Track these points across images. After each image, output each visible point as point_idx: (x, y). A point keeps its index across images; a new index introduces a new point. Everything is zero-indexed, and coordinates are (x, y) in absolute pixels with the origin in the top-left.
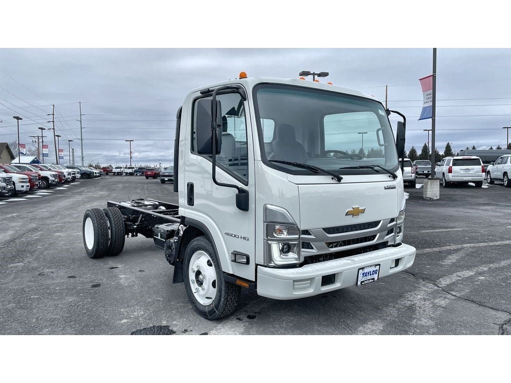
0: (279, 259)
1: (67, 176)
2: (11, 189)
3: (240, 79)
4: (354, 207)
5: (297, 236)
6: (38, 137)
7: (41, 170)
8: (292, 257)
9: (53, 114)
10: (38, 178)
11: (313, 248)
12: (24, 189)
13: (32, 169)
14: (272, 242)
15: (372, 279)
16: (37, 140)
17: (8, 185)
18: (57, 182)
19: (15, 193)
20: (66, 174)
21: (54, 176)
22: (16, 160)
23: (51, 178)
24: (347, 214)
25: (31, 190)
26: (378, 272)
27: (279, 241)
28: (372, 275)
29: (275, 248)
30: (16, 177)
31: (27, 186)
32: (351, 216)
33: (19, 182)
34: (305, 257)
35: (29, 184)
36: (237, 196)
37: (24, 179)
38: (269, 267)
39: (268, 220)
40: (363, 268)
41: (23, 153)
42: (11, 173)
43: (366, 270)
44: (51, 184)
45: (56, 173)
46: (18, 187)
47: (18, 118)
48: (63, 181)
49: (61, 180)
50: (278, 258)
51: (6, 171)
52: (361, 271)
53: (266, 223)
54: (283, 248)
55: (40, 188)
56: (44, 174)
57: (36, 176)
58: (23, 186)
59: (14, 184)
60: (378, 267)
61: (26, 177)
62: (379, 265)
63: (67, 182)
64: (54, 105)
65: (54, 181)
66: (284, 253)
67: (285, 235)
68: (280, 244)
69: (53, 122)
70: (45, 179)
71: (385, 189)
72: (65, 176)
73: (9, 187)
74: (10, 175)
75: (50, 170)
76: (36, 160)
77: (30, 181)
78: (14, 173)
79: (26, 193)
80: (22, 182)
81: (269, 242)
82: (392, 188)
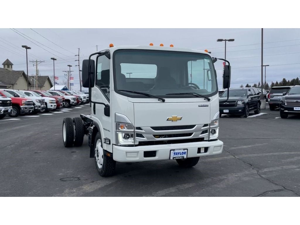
0: (123, 142)
1: (83, 99)
2: (44, 107)
3: (110, 47)
4: (173, 116)
5: (133, 130)
6: (68, 72)
7: (66, 95)
8: (130, 141)
9: (79, 55)
10: (62, 100)
11: (144, 137)
12: (53, 107)
13: (60, 95)
14: (119, 132)
15: (182, 157)
16: (67, 74)
17: (42, 104)
18: (75, 103)
19: (47, 110)
20: (82, 97)
21: (74, 99)
22: (53, 88)
23: (72, 101)
24: (168, 120)
25: (58, 108)
26: (186, 153)
27: (122, 132)
28: (182, 155)
29: (121, 136)
30: (47, 99)
31: (55, 106)
32: (171, 121)
33: (50, 103)
34: (139, 142)
35: (56, 104)
36: (105, 109)
37: (52, 101)
38: (118, 146)
39: (117, 121)
40: (174, 150)
41: (57, 83)
42: (45, 96)
43: (176, 151)
44: (72, 104)
45: (75, 97)
46: (49, 106)
47: (54, 59)
48: (80, 103)
49: (78, 102)
50: (122, 140)
51: (42, 96)
52: (172, 151)
53: (116, 123)
54: (124, 136)
55: (64, 107)
56: (66, 97)
57: (61, 99)
58: (52, 106)
59: (46, 104)
60: (186, 151)
61: (54, 99)
62: (187, 149)
63: (83, 103)
64: (79, 49)
65: (73, 102)
66: (125, 138)
67: (126, 130)
68: (124, 134)
69: (79, 60)
70: (68, 101)
71: (199, 106)
72: (81, 99)
73: (42, 106)
74: (44, 98)
75: (72, 95)
76: (65, 88)
77: (57, 102)
78: (47, 97)
79: (54, 110)
80: (51, 103)
81: (117, 132)
82: (205, 106)
